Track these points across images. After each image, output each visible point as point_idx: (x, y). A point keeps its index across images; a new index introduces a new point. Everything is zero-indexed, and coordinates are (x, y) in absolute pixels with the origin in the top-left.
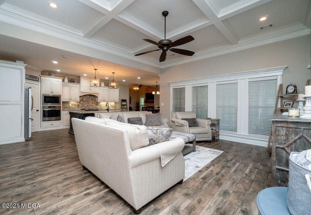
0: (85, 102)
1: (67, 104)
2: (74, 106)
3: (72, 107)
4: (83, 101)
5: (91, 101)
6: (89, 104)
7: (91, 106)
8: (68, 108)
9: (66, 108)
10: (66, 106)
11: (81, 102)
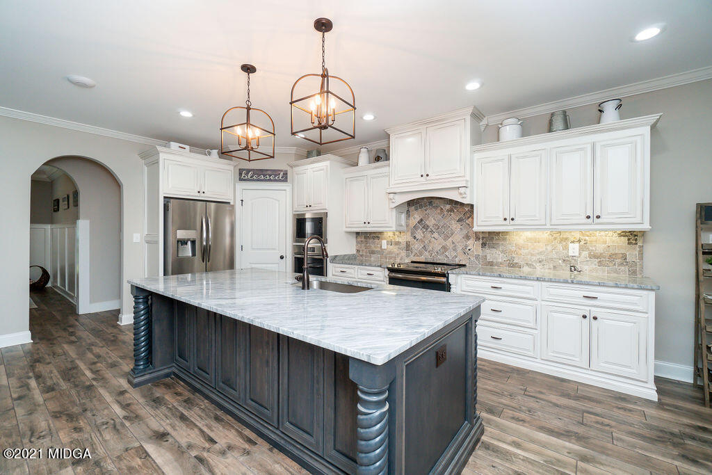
0: (432, 232)
1: (376, 241)
2: (394, 249)
3: (390, 253)
4: (426, 227)
5: (455, 226)
6: (448, 243)
7: (460, 249)
8: (378, 252)
9: (373, 252)
10: (373, 247)
11: (419, 234)
